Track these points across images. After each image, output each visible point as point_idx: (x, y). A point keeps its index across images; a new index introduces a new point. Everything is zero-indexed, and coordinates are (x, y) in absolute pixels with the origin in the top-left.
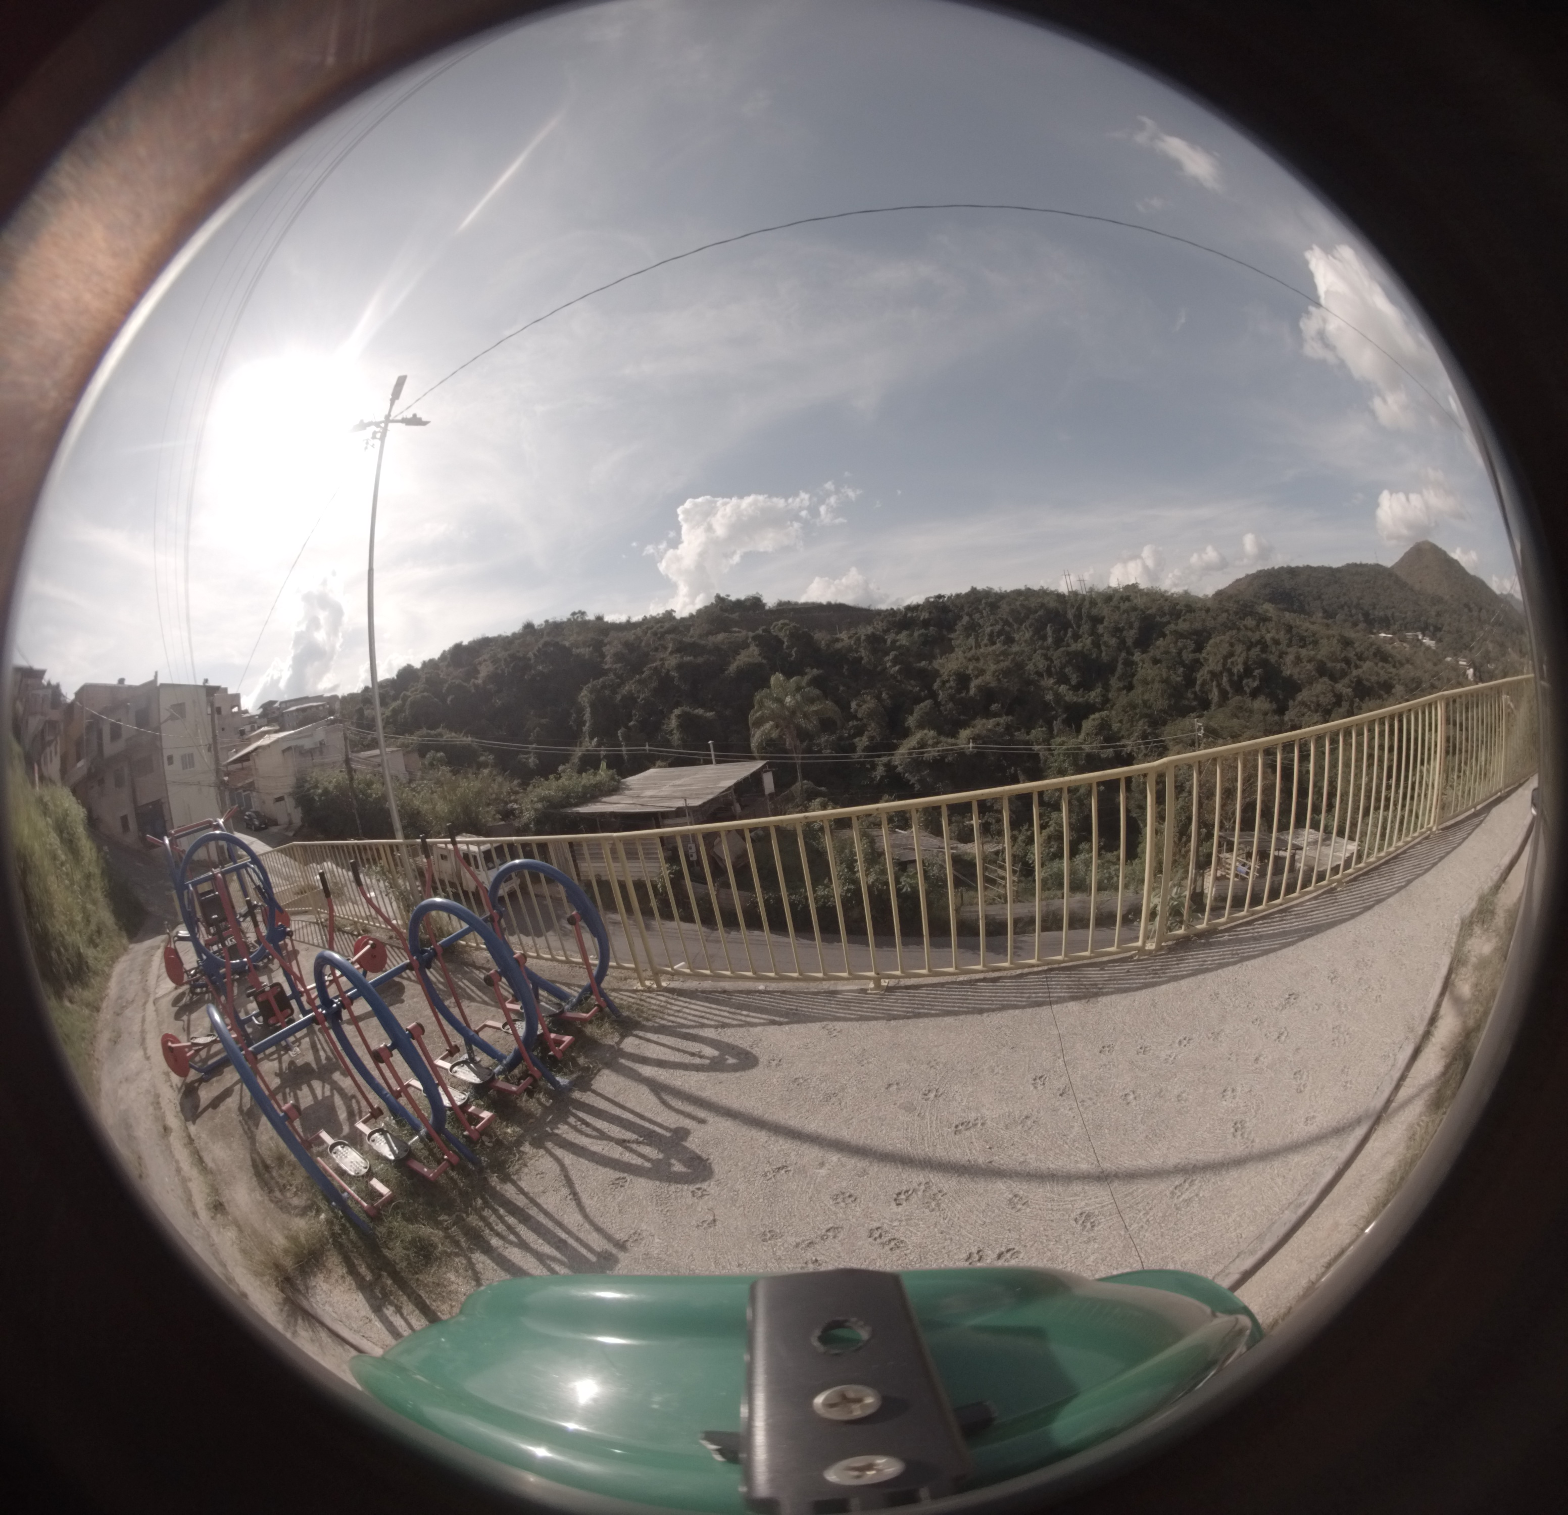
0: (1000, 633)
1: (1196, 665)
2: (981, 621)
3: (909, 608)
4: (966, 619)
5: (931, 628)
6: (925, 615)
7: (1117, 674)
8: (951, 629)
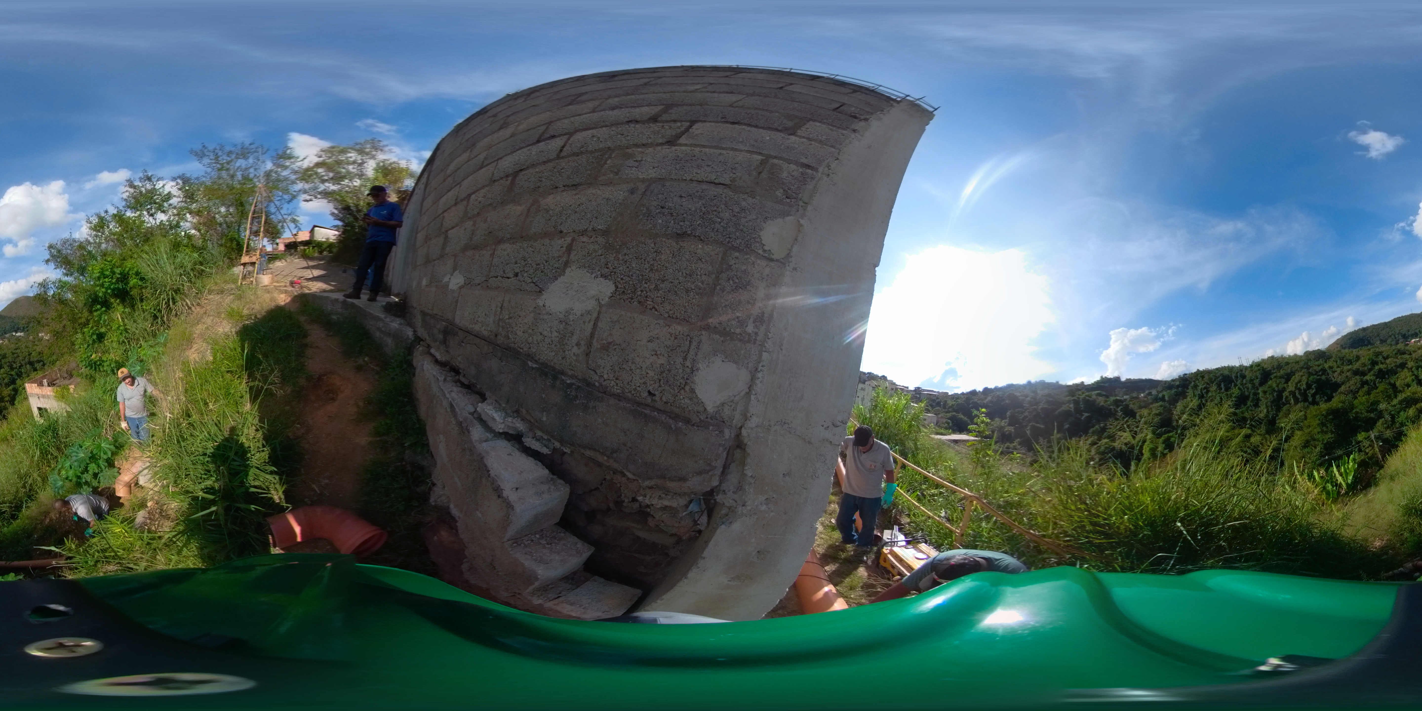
0: (1205, 388)
1: (1284, 390)
2: (1198, 384)
3: (1173, 380)
4: (1193, 383)
5: (1180, 389)
6: (1178, 383)
7: (1250, 399)
8: (1188, 389)
